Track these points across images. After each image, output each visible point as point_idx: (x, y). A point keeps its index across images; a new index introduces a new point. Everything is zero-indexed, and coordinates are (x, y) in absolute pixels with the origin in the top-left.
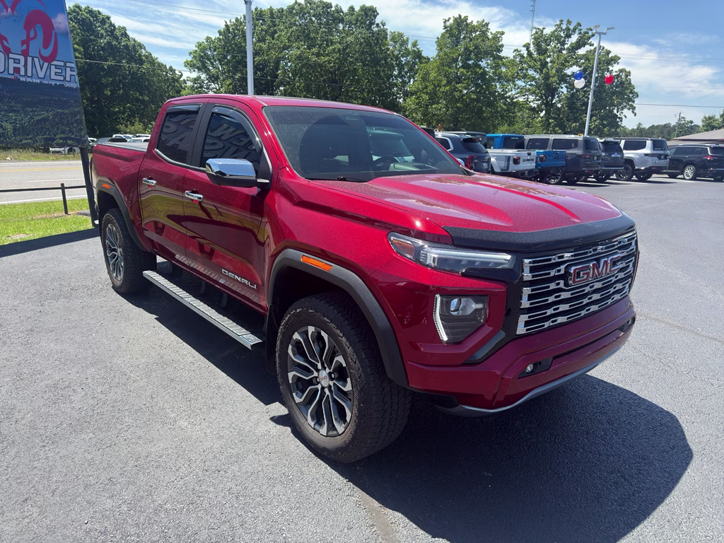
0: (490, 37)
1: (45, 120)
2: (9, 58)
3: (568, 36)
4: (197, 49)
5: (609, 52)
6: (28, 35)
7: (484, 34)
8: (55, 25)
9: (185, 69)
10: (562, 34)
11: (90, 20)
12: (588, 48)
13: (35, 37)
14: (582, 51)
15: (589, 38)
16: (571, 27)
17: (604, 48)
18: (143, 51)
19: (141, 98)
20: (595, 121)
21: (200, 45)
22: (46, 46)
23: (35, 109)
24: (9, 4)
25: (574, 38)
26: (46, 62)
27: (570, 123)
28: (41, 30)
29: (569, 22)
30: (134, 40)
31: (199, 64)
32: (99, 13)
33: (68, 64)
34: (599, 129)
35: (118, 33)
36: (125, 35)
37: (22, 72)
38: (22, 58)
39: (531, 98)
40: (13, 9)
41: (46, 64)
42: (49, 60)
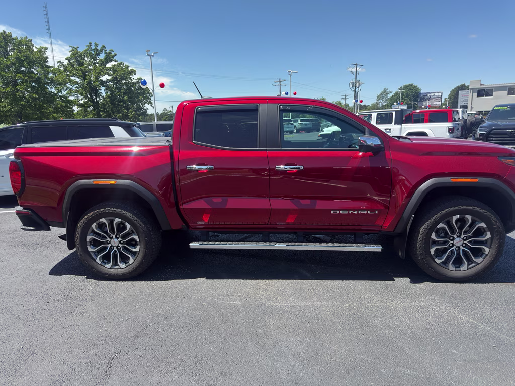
0: (35, 50)
3: (98, 54)
5: (128, 67)
7: (29, 48)
10: (93, 53)
12: (113, 63)
14: (109, 65)
15: (113, 57)
16: (99, 48)
17: (124, 64)
20: (132, 112)
25: (102, 57)
27: (115, 114)
29: (96, 45)
34: (135, 117)
39: (80, 97)
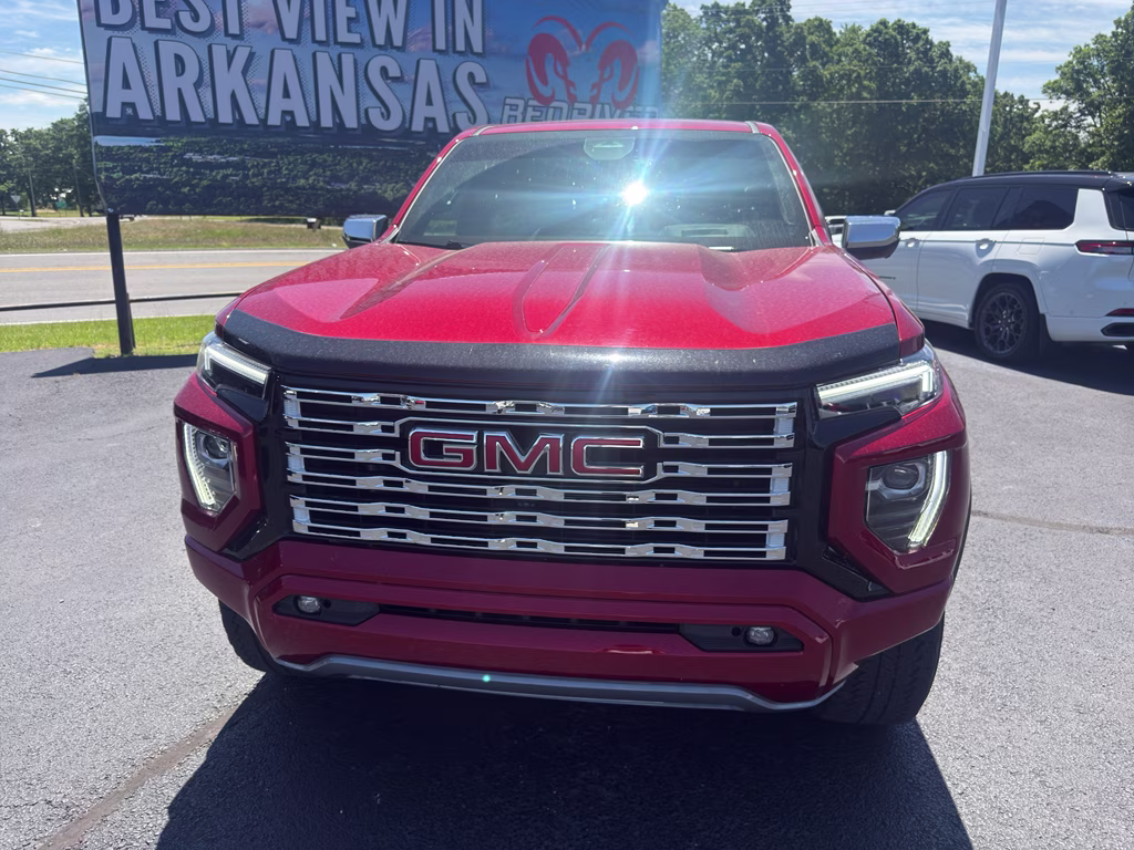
4: (1071, 58)
6: (602, 74)
8: (639, 58)
9: (1043, 96)
11: (896, 39)
13: (610, 77)
18: (972, 74)
19: (953, 151)
21: (1078, 51)
22: (621, 88)
24: (584, 40)
26: (619, 109)
28: (620, 66)
30: (961, 60)
31: (1070, 86)
32: (914, 26)
35: (935, 53)
36: (946, 54)
40: (588, 44)
42: (622, 105)
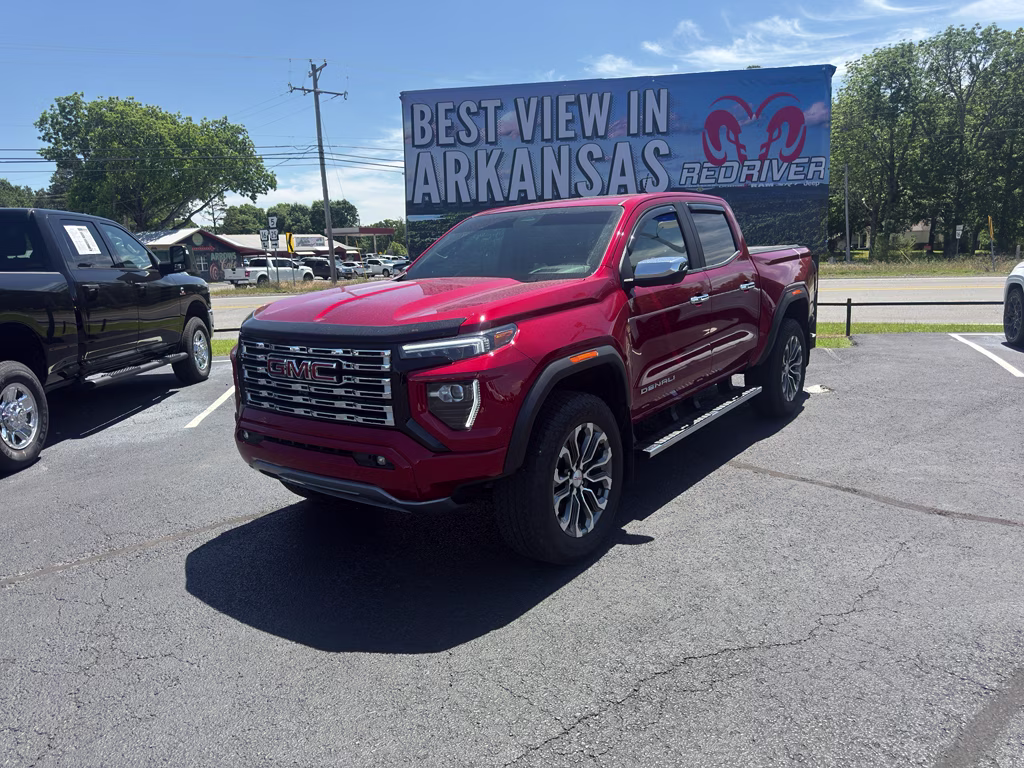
1: (768, 227)
2: (743, 166)
6: (771, 135)
8: (806, 118)
13: (779, 137)
22: (789, 145)
23: (760, 215)
24: (754, 110)
26: (786, 162)
28: (788, 127)
33: (813, 160)
37: (755, 179)
38: (758, 164)
40: (758, 113)
41: (786, 164)
42: (789, 159)
